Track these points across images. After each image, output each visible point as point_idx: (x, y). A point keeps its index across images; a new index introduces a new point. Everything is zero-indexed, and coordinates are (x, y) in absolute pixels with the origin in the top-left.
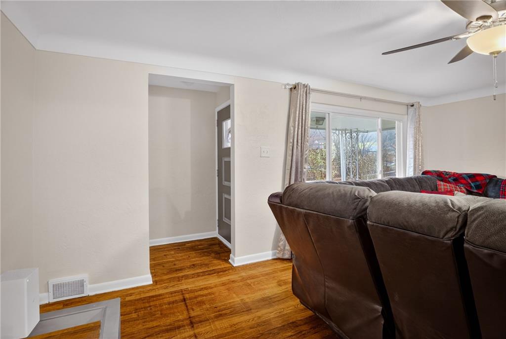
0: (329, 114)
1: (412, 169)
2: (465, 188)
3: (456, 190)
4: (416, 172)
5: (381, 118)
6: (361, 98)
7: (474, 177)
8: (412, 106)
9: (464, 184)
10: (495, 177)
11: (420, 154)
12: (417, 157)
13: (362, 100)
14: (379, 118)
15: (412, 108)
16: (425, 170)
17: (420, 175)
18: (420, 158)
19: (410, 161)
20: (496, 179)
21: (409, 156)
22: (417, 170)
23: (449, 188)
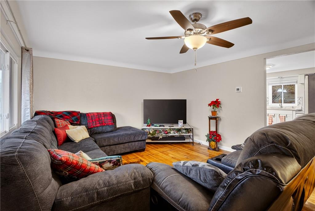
8: (28, 50)
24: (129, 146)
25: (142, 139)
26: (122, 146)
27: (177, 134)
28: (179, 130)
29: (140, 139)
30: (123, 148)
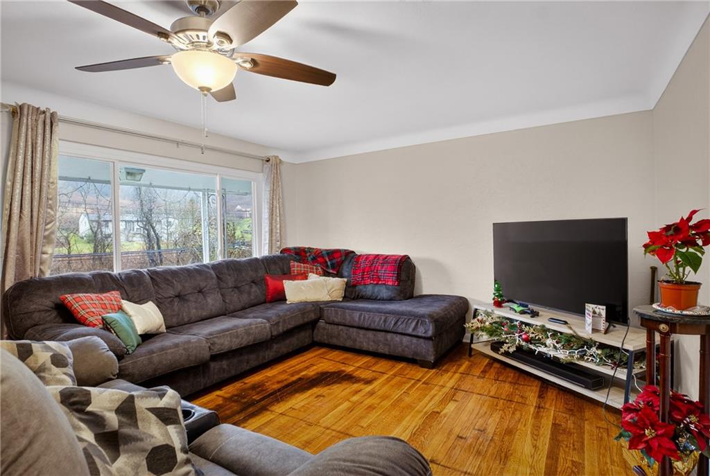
0: (114, 163)
1: (267, 247)
2: (322, 269)
3: (311, 272)
4: (273, 251)
5: (220, 174)
6: (178, 143)
7: (333, 254)
8: (268, 161)
9: (320, 263)
10: (353, 252)
11: (278, 226)
12: (274, 231)
13: (180, 146)
14: (217, 174)
15: (268, 163)
16: (284, 247)
17: (278, 253)
18: (278, 231)
19: (265, 236)
20: (352, 254)
21: (265, 228)
22: (274, 248)
23: (302, 269)
24: (387, 340)
25: (413, 333)
26: (370, 334)
27: (562, 355)
28: (570, 341)
29: (410, 331)
30: (374, 341)
